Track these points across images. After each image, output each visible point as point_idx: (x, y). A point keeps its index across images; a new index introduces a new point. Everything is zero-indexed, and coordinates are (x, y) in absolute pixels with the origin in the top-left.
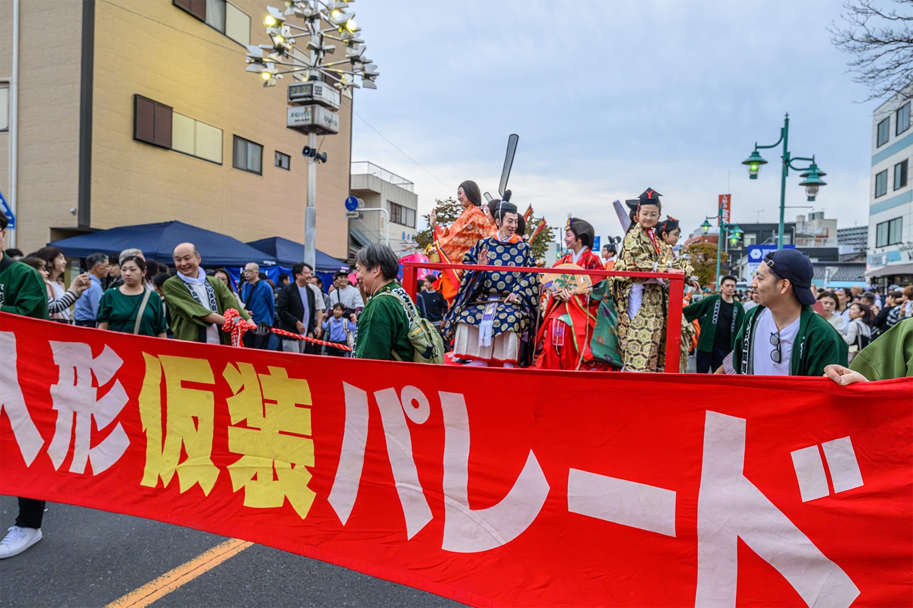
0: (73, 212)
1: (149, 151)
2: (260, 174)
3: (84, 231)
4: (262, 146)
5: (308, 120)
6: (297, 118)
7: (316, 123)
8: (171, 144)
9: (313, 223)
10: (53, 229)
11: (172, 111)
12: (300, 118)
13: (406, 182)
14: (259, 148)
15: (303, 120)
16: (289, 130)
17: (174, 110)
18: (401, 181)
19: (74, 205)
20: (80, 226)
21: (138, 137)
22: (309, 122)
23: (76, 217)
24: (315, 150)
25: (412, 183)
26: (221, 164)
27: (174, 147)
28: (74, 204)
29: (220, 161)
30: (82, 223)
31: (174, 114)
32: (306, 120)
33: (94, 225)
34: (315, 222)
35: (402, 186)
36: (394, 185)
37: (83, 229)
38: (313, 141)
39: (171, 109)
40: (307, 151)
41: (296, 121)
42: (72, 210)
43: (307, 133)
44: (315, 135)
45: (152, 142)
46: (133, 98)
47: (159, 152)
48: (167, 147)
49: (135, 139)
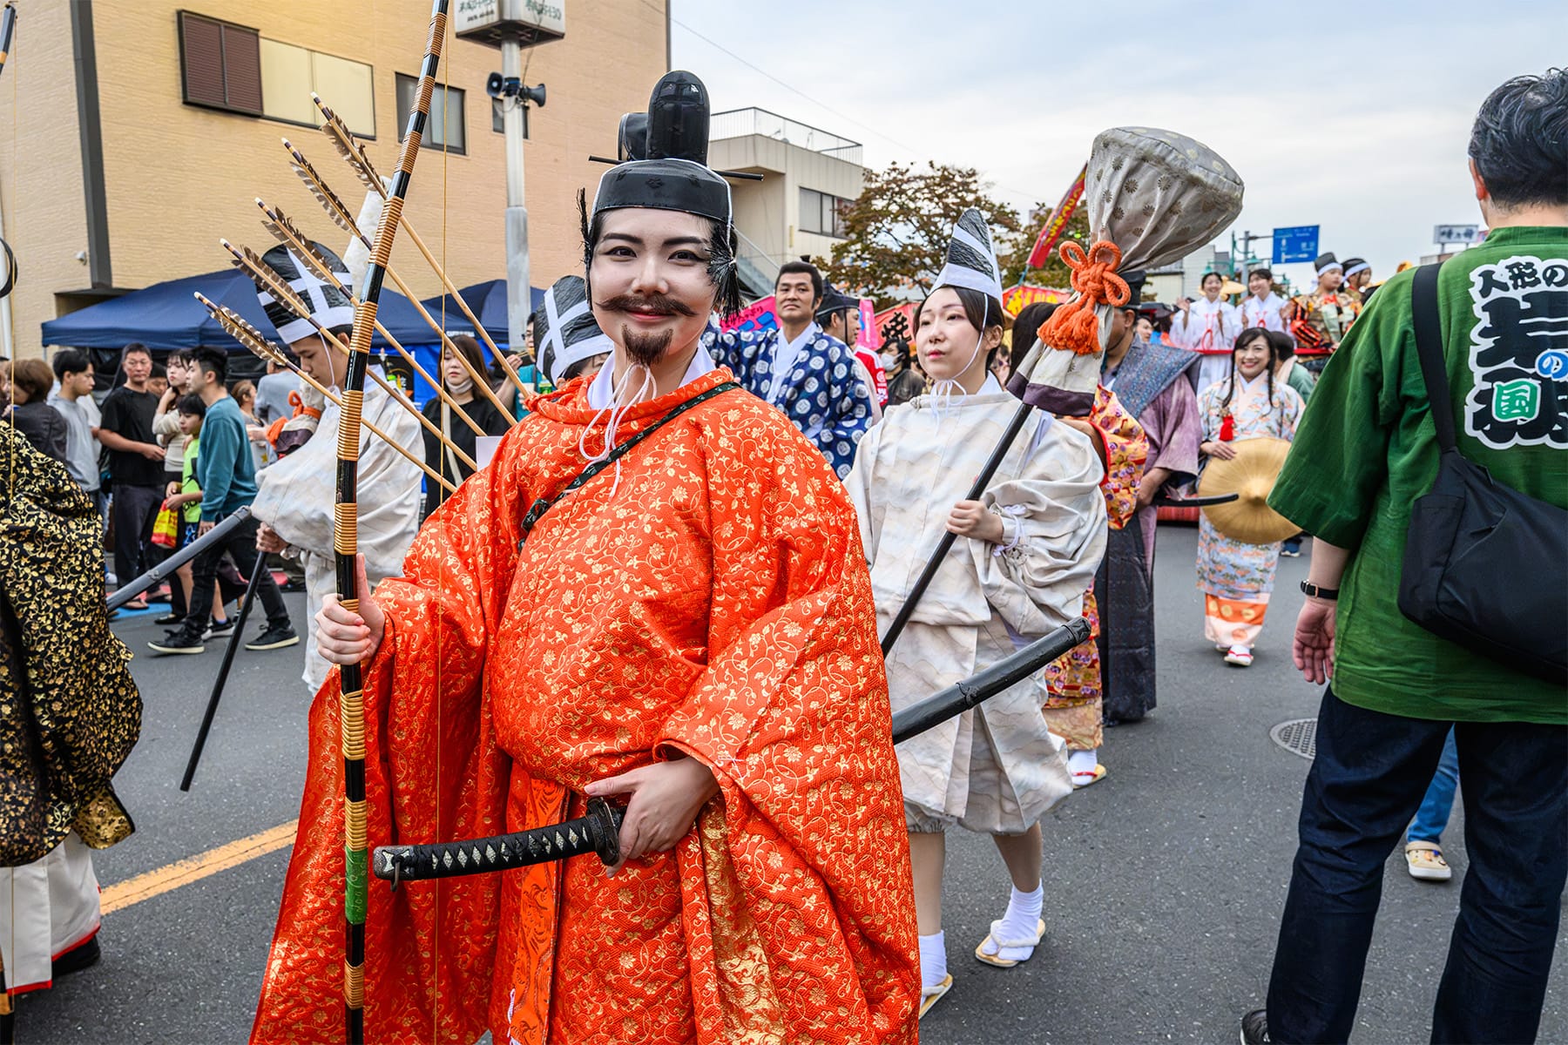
0: (81, 260)
1: (219, 123)
2: (462, 150)
3: (103, 295)
4: (462, 92)
5: (492, 12)
6: (471, 13)
7: (507, 17)
8: (262, 109)
9: (523, 242)
10: (59, 296)
11: (257, 36)
12: (477, 11)
13: (843, 144)
14: (456, 95)
15: (482, 16)
16: (460, 41)
17: (261, 34)
18: (834, 143)
19: (82, 247)
20: (94, 285)
21: (190, 99)
22: (494, 18)
23: (87, 269)
24: (517, 79)
25: (859, 145)
26: (373, 139)
27: (267, 112)
28: (81, 245)
29: (370, 133)
30: (97, 280)
31: (262, 41)
32: (488, 14)
33: (118, 282)
34: (525, 241)
35: (833, 154)
36: (819, 153)
37: (100, 291)
38: (512, 60)
39: (255, 33)
40: (495, 84)
41: (470, 19)
42: (79, 255)
43: (497, 44)
44: (515, 47)
45: (221, 105)
46: (175, 19)
47: (239, 124)
48: (256, 115)
49: (186, 103)
